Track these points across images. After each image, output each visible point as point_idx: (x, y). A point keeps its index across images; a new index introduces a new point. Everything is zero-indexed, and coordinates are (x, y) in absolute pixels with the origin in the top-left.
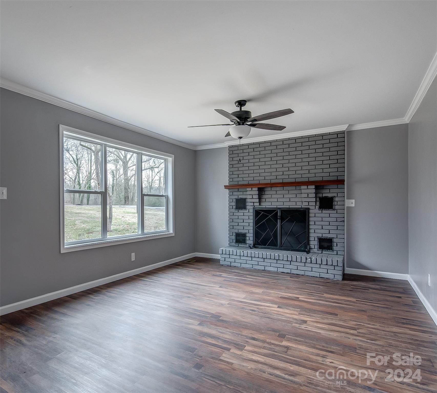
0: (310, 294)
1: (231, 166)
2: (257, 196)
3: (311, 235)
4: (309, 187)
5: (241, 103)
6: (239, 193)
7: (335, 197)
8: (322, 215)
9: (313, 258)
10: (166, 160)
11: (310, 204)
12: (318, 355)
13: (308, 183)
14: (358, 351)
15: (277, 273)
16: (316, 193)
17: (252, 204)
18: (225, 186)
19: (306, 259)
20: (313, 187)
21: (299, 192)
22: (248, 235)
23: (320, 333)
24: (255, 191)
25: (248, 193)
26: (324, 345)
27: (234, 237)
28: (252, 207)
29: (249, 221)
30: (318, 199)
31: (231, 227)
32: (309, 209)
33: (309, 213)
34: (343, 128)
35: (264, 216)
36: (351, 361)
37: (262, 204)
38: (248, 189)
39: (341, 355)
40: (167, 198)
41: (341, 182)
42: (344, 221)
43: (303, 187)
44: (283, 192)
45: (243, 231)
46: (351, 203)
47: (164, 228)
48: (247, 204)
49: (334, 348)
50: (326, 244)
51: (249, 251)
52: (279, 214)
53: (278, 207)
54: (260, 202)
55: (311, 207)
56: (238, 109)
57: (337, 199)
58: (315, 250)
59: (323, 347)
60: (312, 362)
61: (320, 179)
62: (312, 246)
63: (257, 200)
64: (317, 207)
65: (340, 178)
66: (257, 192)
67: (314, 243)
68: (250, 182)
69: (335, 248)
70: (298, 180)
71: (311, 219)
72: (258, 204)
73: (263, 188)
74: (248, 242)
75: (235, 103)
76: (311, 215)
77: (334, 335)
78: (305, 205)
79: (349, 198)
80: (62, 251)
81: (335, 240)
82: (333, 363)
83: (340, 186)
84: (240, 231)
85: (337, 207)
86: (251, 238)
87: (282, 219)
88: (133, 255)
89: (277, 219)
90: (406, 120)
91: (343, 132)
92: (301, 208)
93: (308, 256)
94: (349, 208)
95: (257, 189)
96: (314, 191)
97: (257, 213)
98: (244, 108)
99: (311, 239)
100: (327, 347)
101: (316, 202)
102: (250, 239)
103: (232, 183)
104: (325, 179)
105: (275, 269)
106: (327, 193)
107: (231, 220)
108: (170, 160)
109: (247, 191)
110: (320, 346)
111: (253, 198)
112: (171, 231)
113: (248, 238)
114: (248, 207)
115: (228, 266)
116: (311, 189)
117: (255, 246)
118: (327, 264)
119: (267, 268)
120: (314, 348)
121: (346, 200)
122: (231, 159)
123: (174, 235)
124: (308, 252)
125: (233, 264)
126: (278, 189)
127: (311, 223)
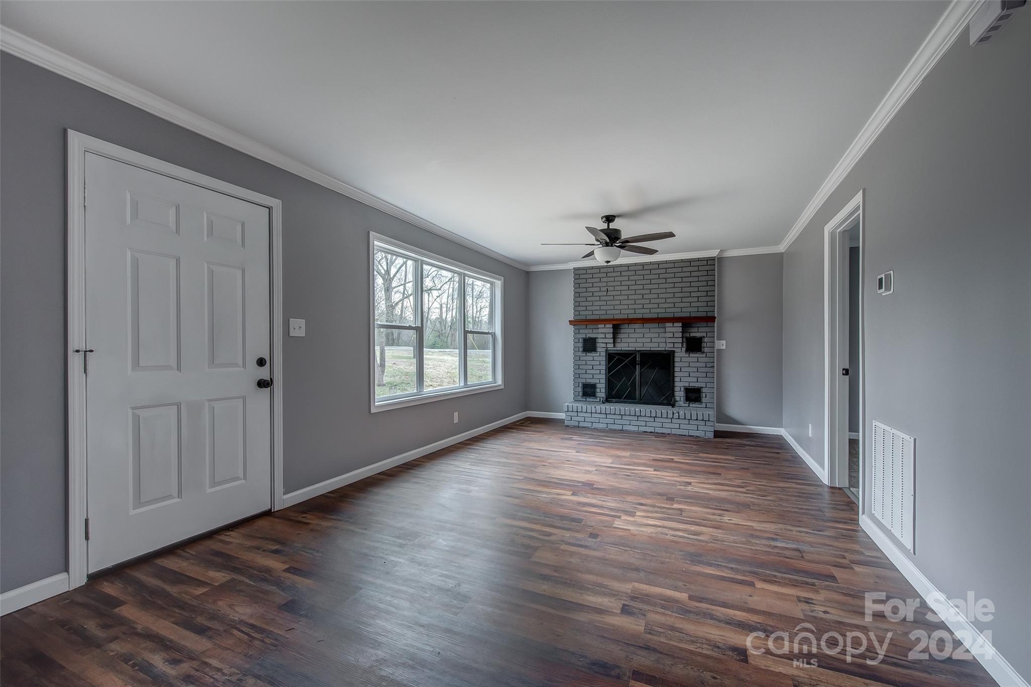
0: (683, 454)
1: (577, 295)
2: (611, 336)
3: (676, 384)
4: (676, 324)
5: (609, 219)
6: (586, 331)
7: (704, 337)
8: (690, 359)
9: (681, 413)
10: (492, 284)
11: (676, 345)
12: (714, 514)
13: (673, 320)
14: (751, 507)
15: (638, 433)
16: (683, 332)
17: (604, 345)
18: (570, 321)
19: (673, 414)
20: (680, 324)
21: (663, 330)
22: (598, 386)
23: (709, 493)
24: (609, 328)
25: (600, 330)
26: (718, 504)
27: (580, 389)
28: (604, 350)
29: (600, 367)
30: (685, 340)
31: (577, 376)
32: (674, 352)
33: (674, 357)
34: (714, 253)
35: (619, 361)
36: (749, 517)
37: (617, 345)
38: (600, 326)
39: (738, 513)
40: (494, 335)
41: (712, 319)
42: (713, 367)
43: (668, 325)
44: (643, 330)
45: (592, 381)
46: (721, 344)
47: (490, 378)
48: (598, 345)
49: (728, 506)
50: (693, 396)
51: (603, 407)
52: (638, 359)
53: (637, 349)
54: (614, 343)
55: (676, 350)
56: (605, 226)
57: (706, 340)
58: (681, 403)
59: (717, 506)
60: (711, 521)
61: (687, 315)
62: (678, 398)
63: (612, 341)
64: (684, 349)
65: (709, 314)
66: (611, 330)
67: (680, 395)
68: (602, 317)
69: (704, 400)
70: (660, 316)
71: (676, 364)
72: (612, 345)
73: (618, 325)
74: (598, 395)
75: (602, 218)
76: (676, 359)
77: (723, 494)
78: (669, 347)
79: (719, 339)
80: (373, 411)
81: (704, 390)
82: (731, 520)
83: (710, 324)
84: (588, 381)
85: (706, 350)
86: (603, 390)
87: (642, 365)
88: (456, 414)
89: (636, 364)
90: (782, 248)
91: (713, 259)
92: (665, 351)
93: (675, 410)
94: (719, 351)
95: (611, 326)
96: (680, 329)
97: (610, 356)
98: (613, 226)
99: (677, 389)
100: (721, 506)
101: (682, 343)
102: (601, 392)
103: (578, 318)
104: (693, 315)
105: (636, 429)
106: (696, 333)
107: (577, 367)
108: (499, 283)
109: (598, 328)
110: (713, 505)
111: (605, 338)
112: (500, 381)
113: (598, 390)
114: (598, 349)
115: (575, 427)
116: (677, 328)
117: (609, 399)
118: (697, 419)
119: (625, 428)
120: (709, 508)
121: (716, 341)
122: (577, 285)
123: (503, 387)
124: (673, 406)
125: (582, 424)
126: (637, 326)
127: (676, 369)
